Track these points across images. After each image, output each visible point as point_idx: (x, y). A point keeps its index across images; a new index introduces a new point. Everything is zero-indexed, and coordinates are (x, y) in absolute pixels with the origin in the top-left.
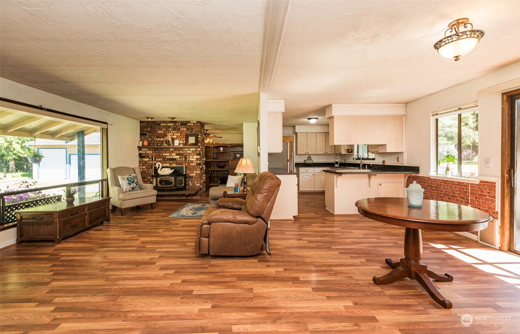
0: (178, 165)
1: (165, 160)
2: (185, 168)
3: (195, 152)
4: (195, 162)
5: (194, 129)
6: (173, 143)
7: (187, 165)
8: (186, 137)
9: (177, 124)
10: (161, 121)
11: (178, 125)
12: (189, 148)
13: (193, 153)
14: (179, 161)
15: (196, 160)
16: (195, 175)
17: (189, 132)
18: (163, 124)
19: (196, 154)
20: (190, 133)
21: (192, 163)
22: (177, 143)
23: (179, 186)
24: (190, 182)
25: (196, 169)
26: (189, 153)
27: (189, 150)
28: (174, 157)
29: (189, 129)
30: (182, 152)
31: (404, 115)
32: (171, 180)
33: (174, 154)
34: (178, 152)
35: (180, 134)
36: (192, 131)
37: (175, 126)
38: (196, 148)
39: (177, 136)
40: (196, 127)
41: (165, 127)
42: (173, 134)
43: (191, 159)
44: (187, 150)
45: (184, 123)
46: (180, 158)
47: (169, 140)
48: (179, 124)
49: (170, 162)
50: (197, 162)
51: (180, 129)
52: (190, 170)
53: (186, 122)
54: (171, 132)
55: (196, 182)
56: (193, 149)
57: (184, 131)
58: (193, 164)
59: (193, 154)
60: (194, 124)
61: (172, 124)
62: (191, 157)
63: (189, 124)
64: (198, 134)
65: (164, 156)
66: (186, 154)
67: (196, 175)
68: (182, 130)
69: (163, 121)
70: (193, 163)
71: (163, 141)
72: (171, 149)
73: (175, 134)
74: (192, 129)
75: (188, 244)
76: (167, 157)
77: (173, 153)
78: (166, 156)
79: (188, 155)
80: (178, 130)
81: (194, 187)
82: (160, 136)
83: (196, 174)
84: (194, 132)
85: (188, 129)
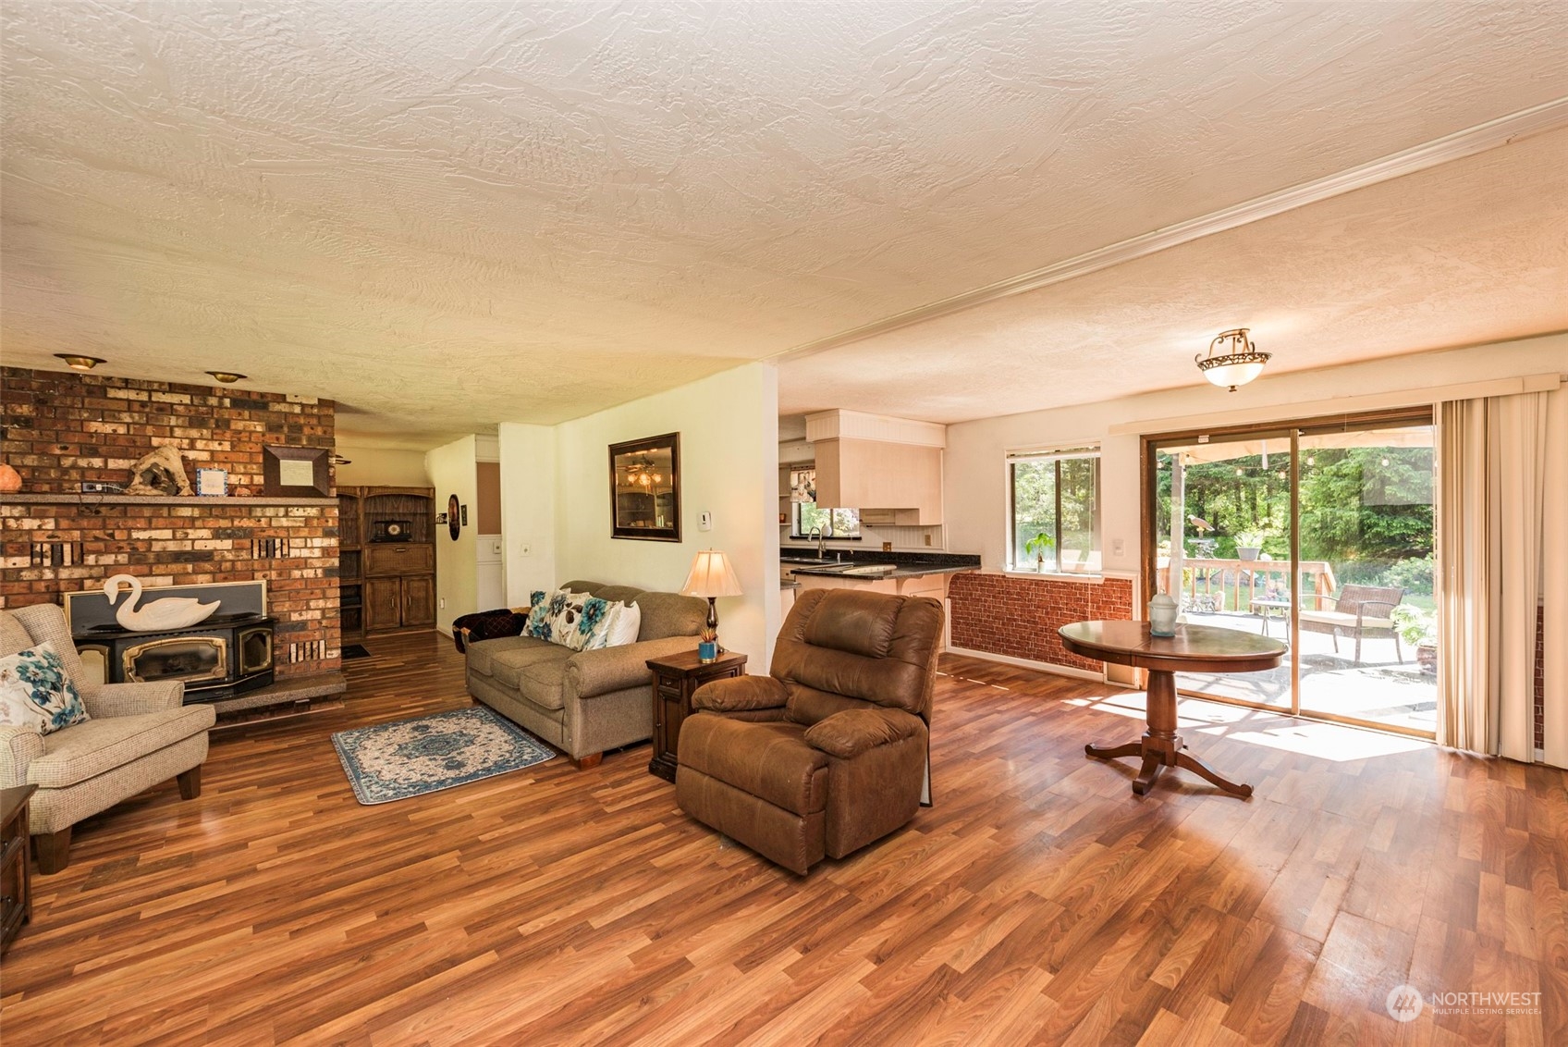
0: (225, 579)
1: (142, 560)
2: (269, 590)
3: (315, 522)
4: (318, 563)
5: (307, 430)
6: (194, 485)
7: (273, 578)
8: (264, 459)
9: (213, 401)
10: (109, 379)
11: (221, 406)
12: (287, 506)
13: (306, 526)
14: (233, 561)
15: (323, 557)
16: (317, 615)
17: (278, 439)
18: (122, 394)
19: (320, 530)
20: (287, 442)
21: (301, 569)
22: (213, 483)
23: (251, 669)
24: (293, 647)
25: (324, 593)
26: (288, 529)
27: (286, 515)
28: (199, 546)
29: (282, 427)
30: (246, 523)
31: (942, 449)
32: (211, 651)
33: (206, 533)
34: (224, 523)
35: (233, 447)
36: (294, 435)
37: (203, 409)
38: (322, 508)
39: (212, 453)
40: (314, 421)
41: (136, 407)
42: (187, 441)
43: (294, 553)
44: (277, 516)
45: (254, 403)
46: (236, 549)
47: (167, 471)
48: (227, 402)
49: (176, 567)
50: (328, 565)
51: (227, 424)
52: (294, 596)
53: (262, 395)
54: (178, 432)
55: (322, 642)
56: (309, 509)
57: (251, 432)
58: (309, 573)
59: (305, 532)
60: (308, 410)
61: (186, 399)
62: (294, 542)
63: (282, 407)
64: (328, 451)
65: (139, 545)
66: (271, 533)
67: (324, 617)
68: (244, 430)
69: (126, 381)
70: (306, 568)
71: (130, 474)
72: (186, 512)
73: (200, 444)
74: (300, 428)
75: (659, 862)
76: (157, 547)
77: (193, 527)
78: (150, 540)
79: (283, 534)
80: (218, 426)
81: (314, 665)
82: (103, 450)
83: (323, 610)
84: (305, 443)
85: (271, 428)
